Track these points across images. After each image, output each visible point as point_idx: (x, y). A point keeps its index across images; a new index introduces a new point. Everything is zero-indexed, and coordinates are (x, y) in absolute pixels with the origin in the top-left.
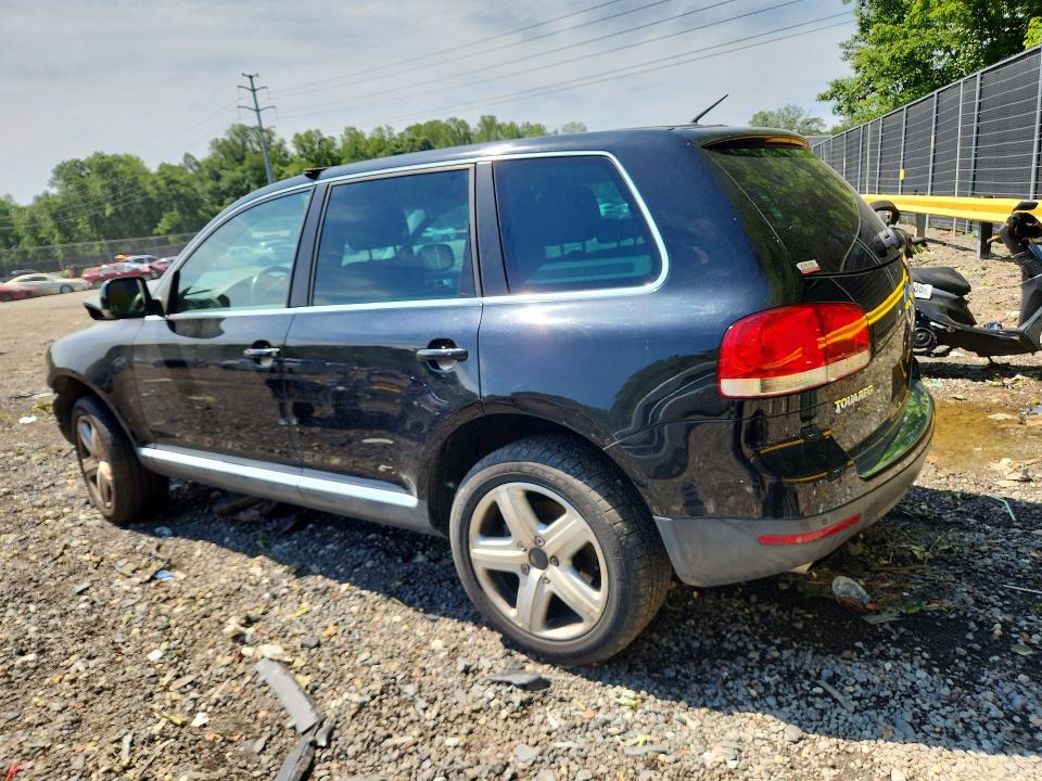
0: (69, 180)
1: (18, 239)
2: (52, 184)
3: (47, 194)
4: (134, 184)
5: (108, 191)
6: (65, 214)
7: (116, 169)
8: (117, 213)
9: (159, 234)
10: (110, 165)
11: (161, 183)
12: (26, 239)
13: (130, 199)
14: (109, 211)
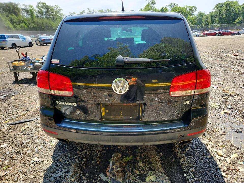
0: (218, 8)
1: (202, 23)
2: (214, 9)
3: (212, 12)
4: (234, 9)
5: (226, 11)
6: (214, 17)
7: (231, 5)
8: (226, 17)
9: (234, 23)
10: (229, 4)
11: (241, 9)
12: (204, 23)
13: (231, 13)
14: (224, 16)
